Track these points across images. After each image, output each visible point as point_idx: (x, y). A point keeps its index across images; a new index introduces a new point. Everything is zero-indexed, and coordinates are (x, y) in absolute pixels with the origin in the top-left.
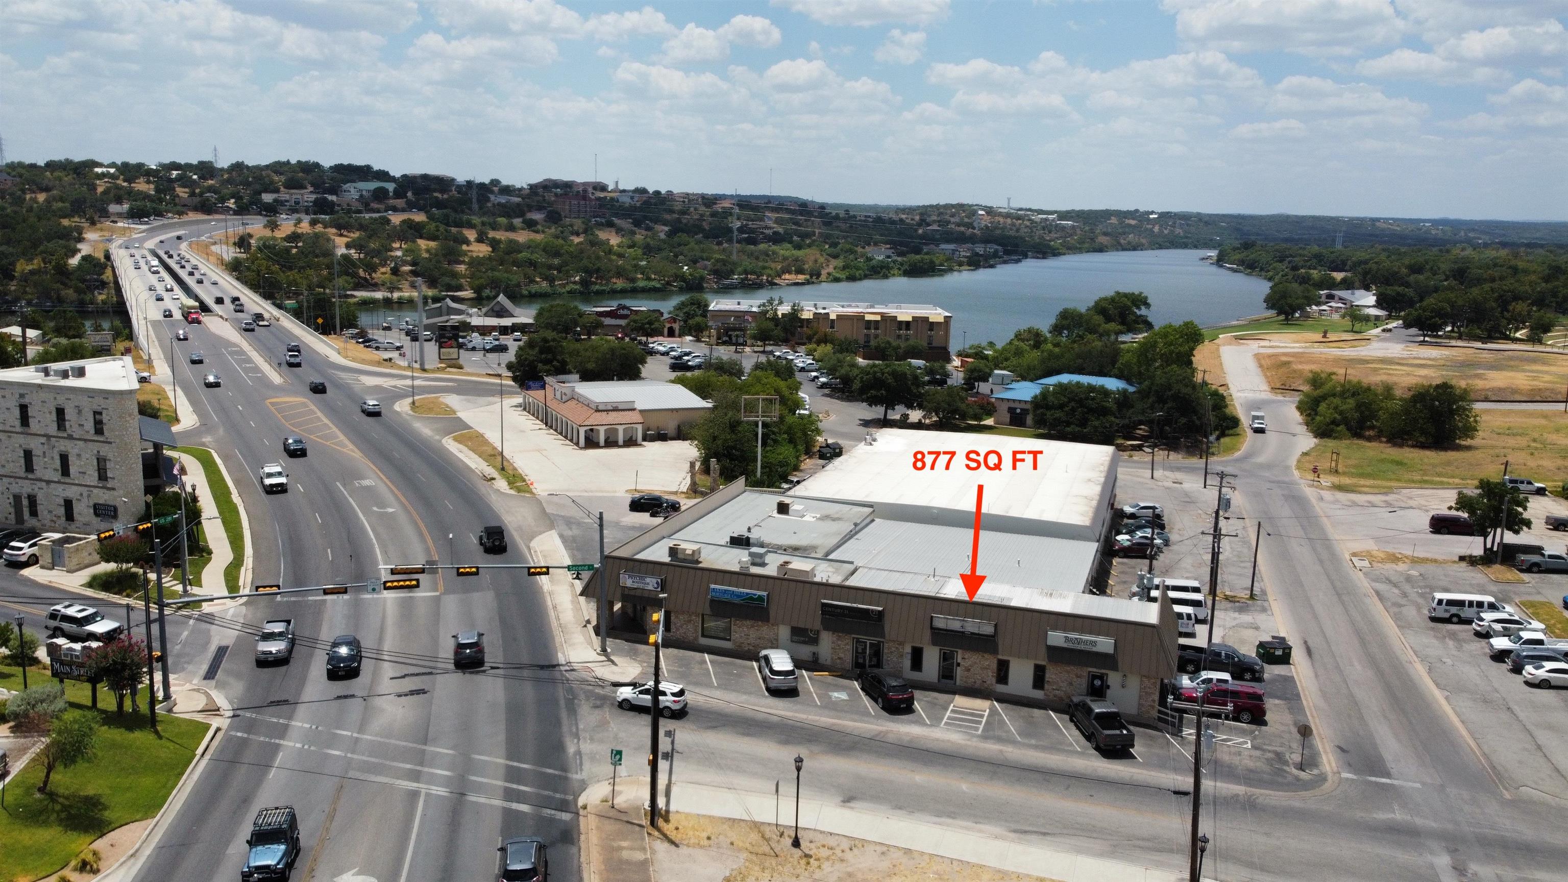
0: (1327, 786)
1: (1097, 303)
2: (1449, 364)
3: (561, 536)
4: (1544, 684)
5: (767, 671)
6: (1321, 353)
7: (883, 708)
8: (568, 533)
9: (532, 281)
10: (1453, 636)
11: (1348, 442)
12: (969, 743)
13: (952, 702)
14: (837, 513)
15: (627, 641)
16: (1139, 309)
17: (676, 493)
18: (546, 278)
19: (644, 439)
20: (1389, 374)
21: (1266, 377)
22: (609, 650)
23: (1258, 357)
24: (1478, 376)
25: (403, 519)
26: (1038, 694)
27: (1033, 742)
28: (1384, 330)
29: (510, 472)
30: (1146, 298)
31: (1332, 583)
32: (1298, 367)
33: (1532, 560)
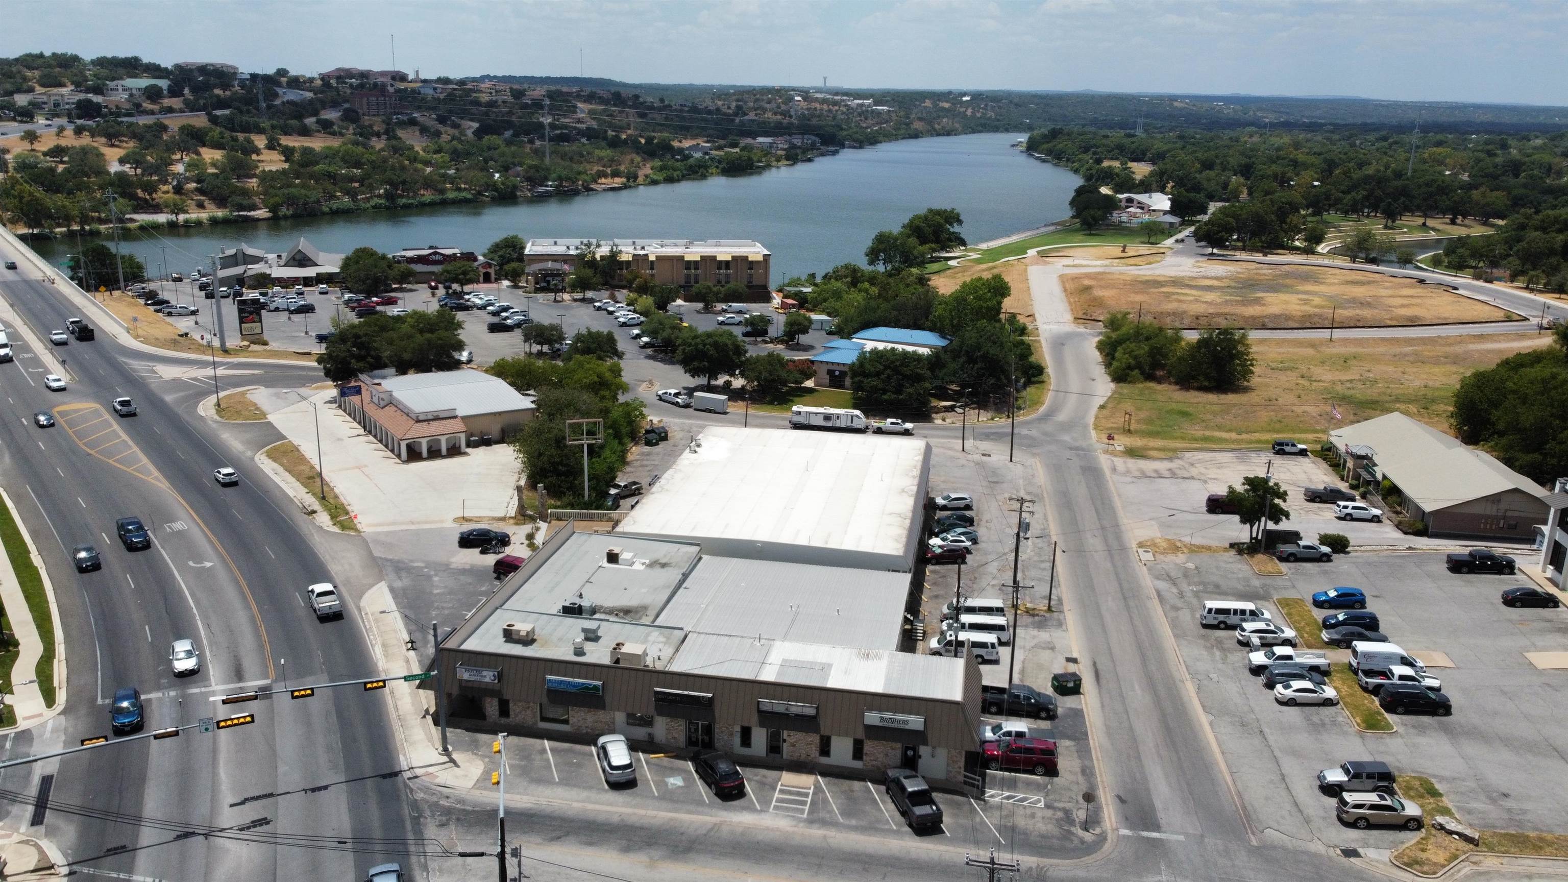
0: (1107, 846)
1: (912, 221)
2: (1233, 284)
3: (392, 590)
4: (1290, 703)
5: (605, 764)
6: (1121, 274)
7: (717, 794)
8: (398, 584)
10: (1219, 643)
11: (1141, 386)
12: (796, 829)
13: (779, 780)
14: (665, 556)
15: (467, 730)
16: (951, 224)
17: (503, 519)
18: (347, 192)
19: (469, 445)
20: (1180, 301)
21: (1070, 304)
22: (450, 748)
23: (1063, 279)
24: (1258, 301)
25: (222, 576)
26: (858, 764)
27: (853, 822)
28: (1177, 241)
29: (332, 501)
30: (958, 215)
31: (1120, 584)
32: (1098, 293)
33: (1290, 548)
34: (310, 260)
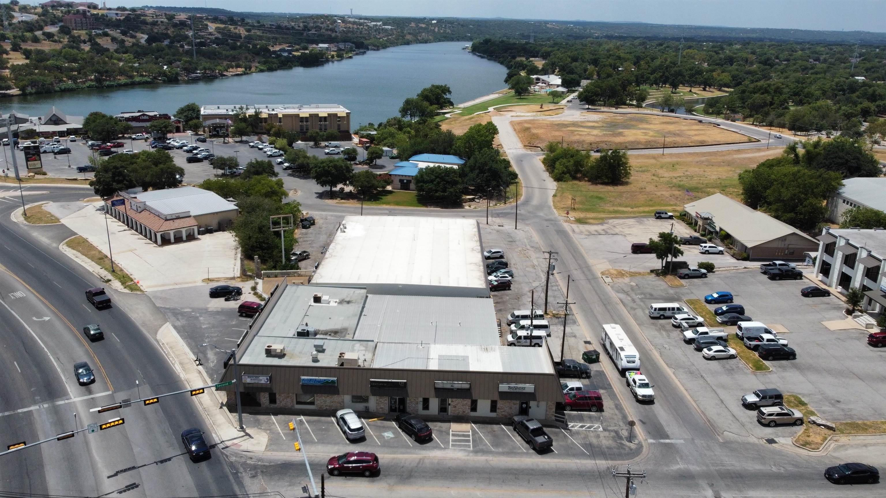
0: (645, 450)
1: (422, 92)
2: (604, 125)
3: (175, 327)
4: (713, 358)
5: (346, 428)
6: (543, 120)
7: (416, 441)
8: (178, 323)
9: (61, 81)
10: (663, 327)
11: (571, 183)
12: (469, 458)
13: (450, 428)
14: (347, 297)
15: (251, 413)
16: (445, 94)
17: (233, 278)
18: (70, 78)
19: (199, 234)
20: (580, 135)
21: (520, 138)
22: (245, 427)
23: (512, 123)
24: (620, 134)
25: (59, 326)
26: (494, 415)
27: (500, 450)
28: (568, 101)
29: (119, 273)
30: (449, 88)
31: (599, 297)
32: (535, 131)
33: (684, 271)
34: (61, 120)
